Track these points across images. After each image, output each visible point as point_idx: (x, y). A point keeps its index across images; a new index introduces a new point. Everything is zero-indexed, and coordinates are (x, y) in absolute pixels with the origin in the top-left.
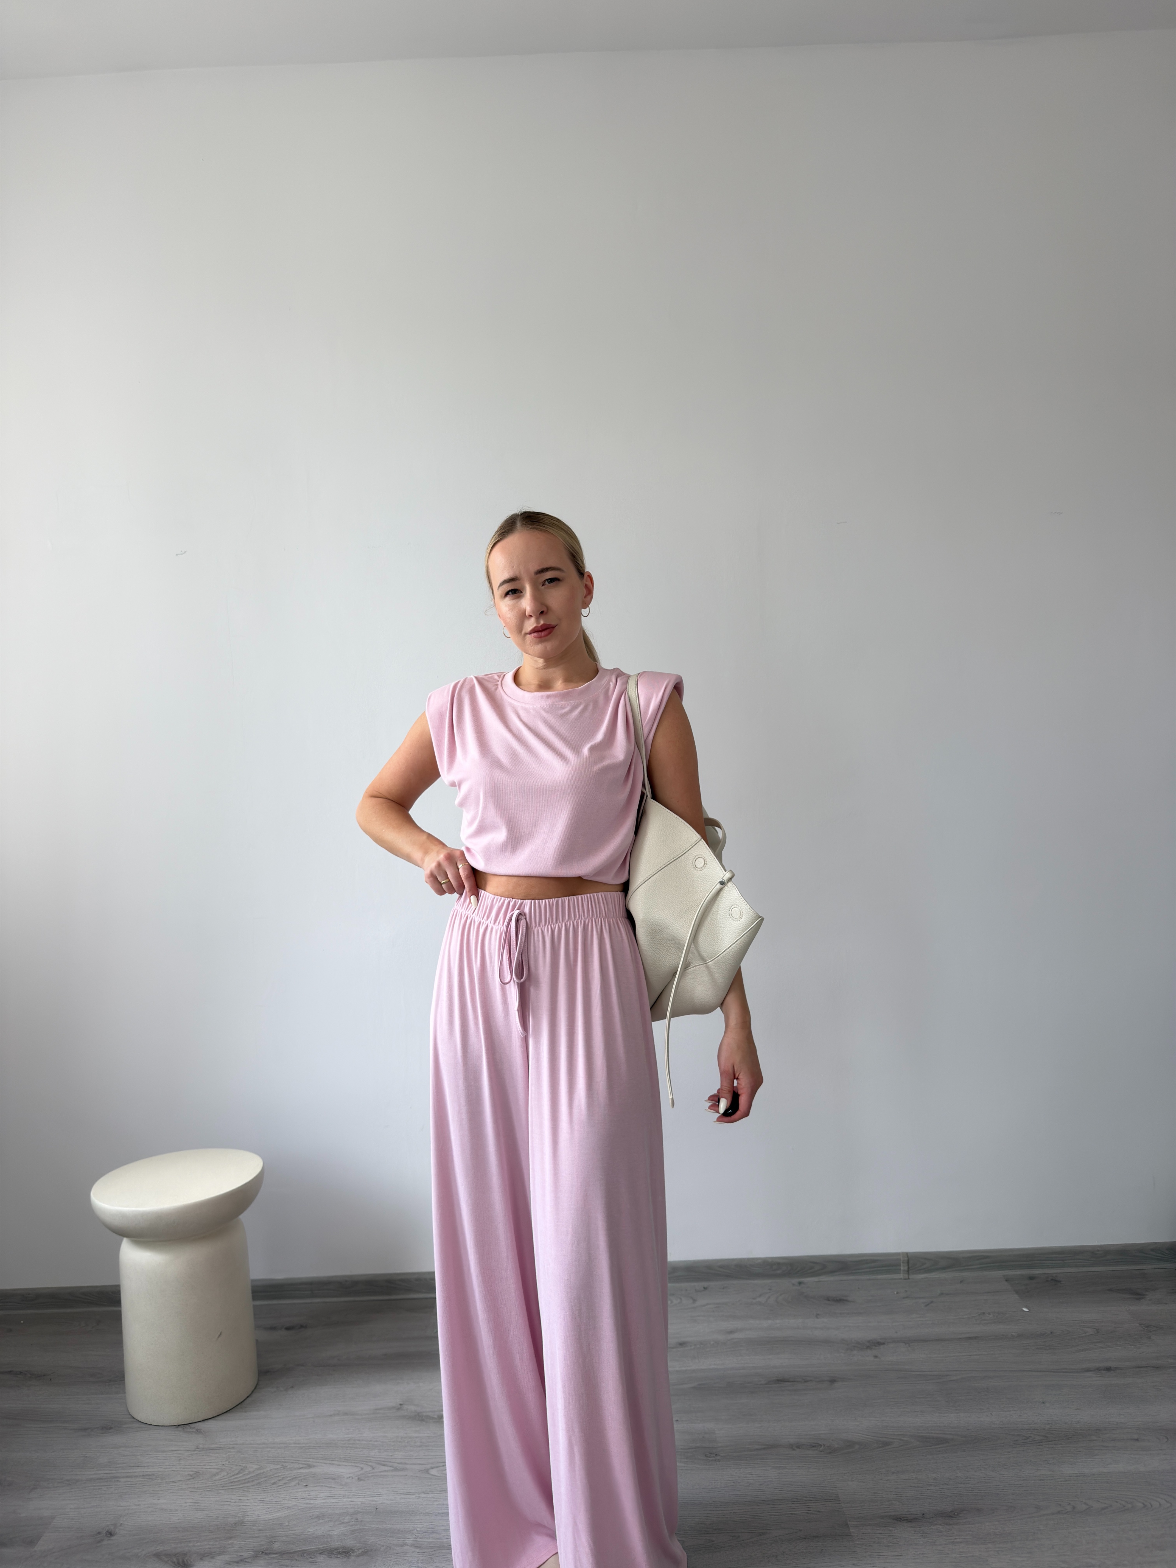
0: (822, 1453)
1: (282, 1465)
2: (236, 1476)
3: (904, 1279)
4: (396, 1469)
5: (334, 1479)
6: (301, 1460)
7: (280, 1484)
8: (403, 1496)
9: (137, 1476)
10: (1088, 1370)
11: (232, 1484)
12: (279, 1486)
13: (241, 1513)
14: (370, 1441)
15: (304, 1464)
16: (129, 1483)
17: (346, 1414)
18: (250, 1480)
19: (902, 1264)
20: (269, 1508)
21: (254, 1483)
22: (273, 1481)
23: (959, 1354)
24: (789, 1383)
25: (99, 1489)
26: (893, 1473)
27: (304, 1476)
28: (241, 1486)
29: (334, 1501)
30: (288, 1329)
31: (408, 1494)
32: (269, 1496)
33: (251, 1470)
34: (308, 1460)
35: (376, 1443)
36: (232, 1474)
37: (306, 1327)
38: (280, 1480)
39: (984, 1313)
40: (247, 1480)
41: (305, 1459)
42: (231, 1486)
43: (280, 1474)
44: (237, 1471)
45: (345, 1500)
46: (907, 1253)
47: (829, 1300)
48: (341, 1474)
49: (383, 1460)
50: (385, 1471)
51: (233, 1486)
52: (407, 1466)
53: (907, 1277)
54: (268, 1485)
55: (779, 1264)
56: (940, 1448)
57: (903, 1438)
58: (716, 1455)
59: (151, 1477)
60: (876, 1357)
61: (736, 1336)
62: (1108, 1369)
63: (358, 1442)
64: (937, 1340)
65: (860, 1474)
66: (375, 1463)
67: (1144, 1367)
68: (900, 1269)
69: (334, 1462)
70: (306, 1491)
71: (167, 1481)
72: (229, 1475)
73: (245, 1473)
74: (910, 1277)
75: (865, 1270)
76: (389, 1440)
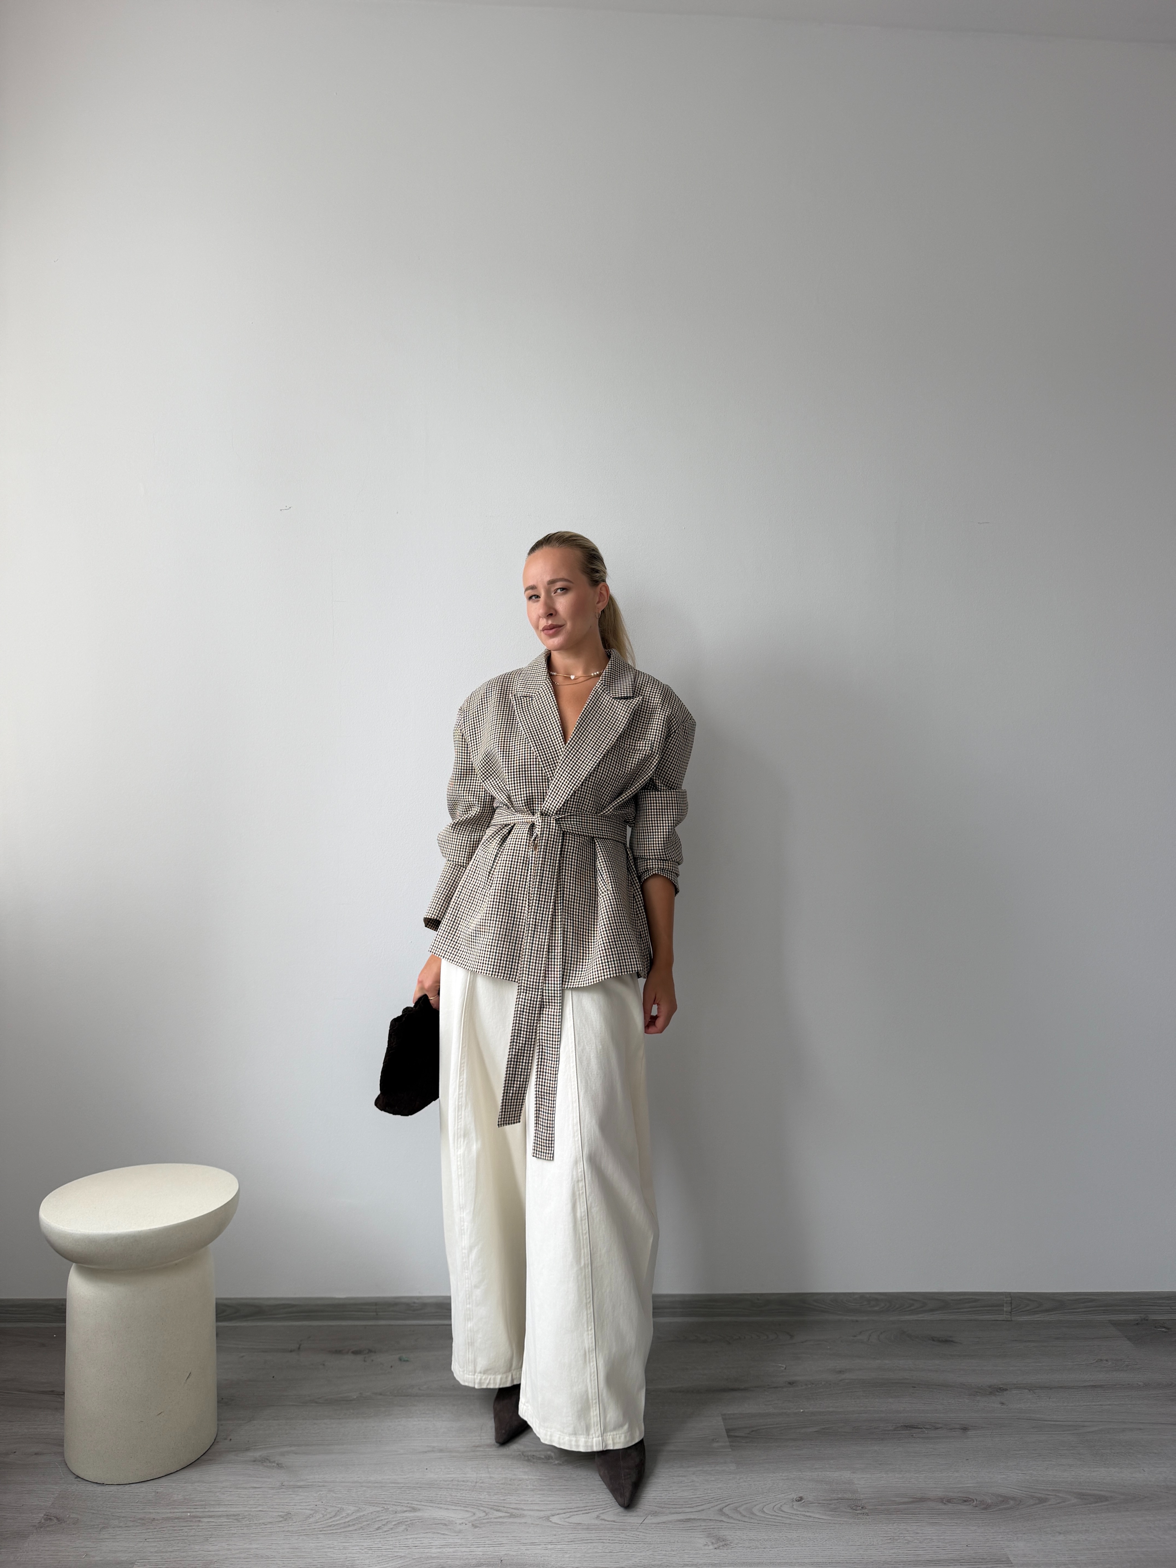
0: (977, 1508)
1: (383, 1507)
2: (334, 1519)
3: (1007, 1321)
4: (512, 1516)
5: (445, 1525)
6: (403, 1501)
7: (385, 1530)
8: (528, 1546)
9: (220, 1516)
11: (331, 1528)
12: (385, 1531)
13: (348, 1562)
15: (407, 1506)
16: (214, 1524)
17: (441, 1451)
18: (351, 1524)
19: (1005, 1305)
20: (379, 1557)
21: (356, 1527)
22: (376, 1526)
23: (1088, 1404)
24: (920, 1430)
25: (180, 1530)
26: (1060, 1533)
27: (411, 1521)
28: (343, 1530)
29: (451, 1550)
30: (355, 1353)
31: (533, 1544)
32: (376, 1542)
33: (349, 1512)
34: (412, 1502)
36: (328, 1516)
37: (375, 1352)
38: (384, 1525)
39: (1101, 1360)
40: (347, 1524)
41: (408, 1501)
42: (331, 1530)
43: (382, 1518)
44: (333, 1514)
45: (464, 1549)
46: (1010, 1293)
47: (933, 1340)
48: (454, 1519)
49: (495, 1504)
50: (501, 1517)
51: (333, 1530)
52: (526, 1513)
53: (1010, 1319)
54: (371, 1530)
55: (877, 1300)
56: (1101, 1506)
57: (1058, 1494)
58: (862, 1508)
59: (236, 1517)
60: (1002, 1404)
63: (462, 1483)
64: (1061, 1387)
65: (1024, 1534)
66: (488, 1508)
68: (1003, 1310)
69: (441, 1506)
70: (416, 1538)
71: (256, 1522)
72: (325, 1517)
73: (342, 1516)
74: (1013, 1319)
75: (965, 1310)
76: (497, 1482)
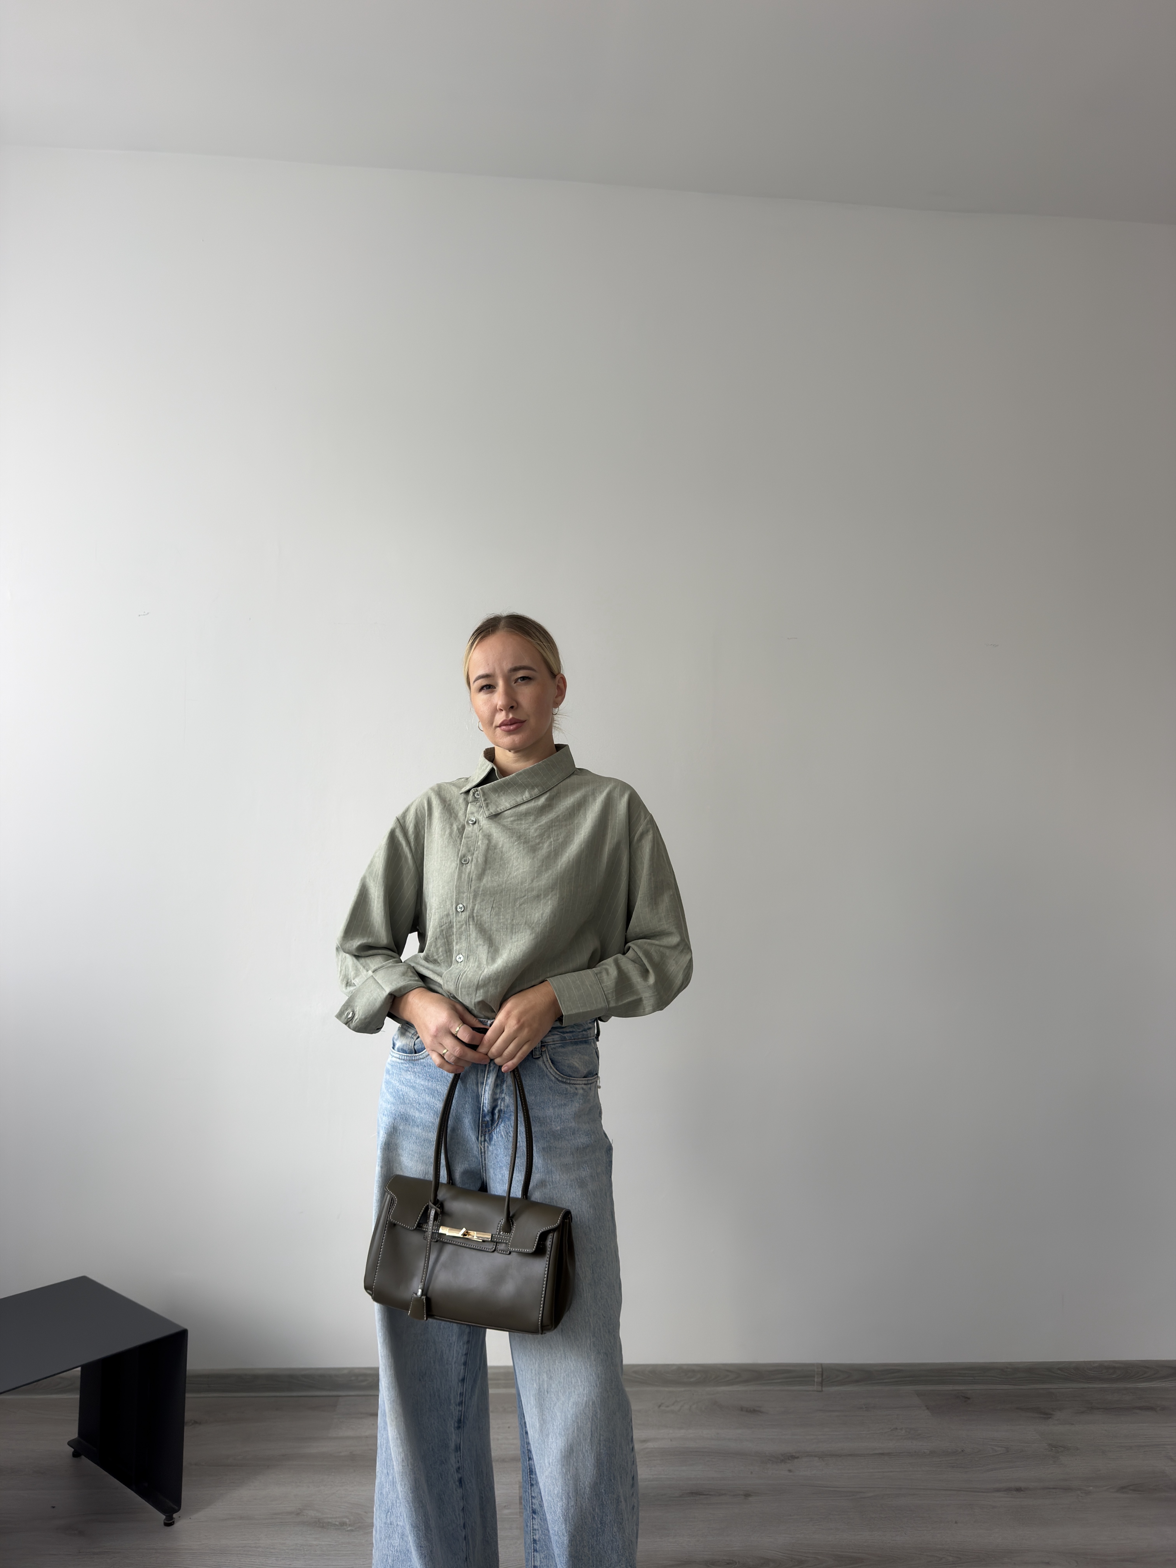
3: (817, 1391)
10: (998, 1490)
14: (267, 1548)
17: (240, 1518)
19: (816, 1376)
23: (871, 1471)
24: (704, 1496)
35: (272, 1551)
39: (896, 1429)
46: (821, 1364)
47: (743, 1411)
53: (820, 1390)
55: (693, 1371)
57: (818, 1557)
60: (790, 1471)
61: (650, 1445)
62: (1019, 1490)
64: (850, 1455)
67: (1054, 1488)
68: (814, 1381)
74: (824, 1389)
75: (779, 1381)
76: (287, 1548)
